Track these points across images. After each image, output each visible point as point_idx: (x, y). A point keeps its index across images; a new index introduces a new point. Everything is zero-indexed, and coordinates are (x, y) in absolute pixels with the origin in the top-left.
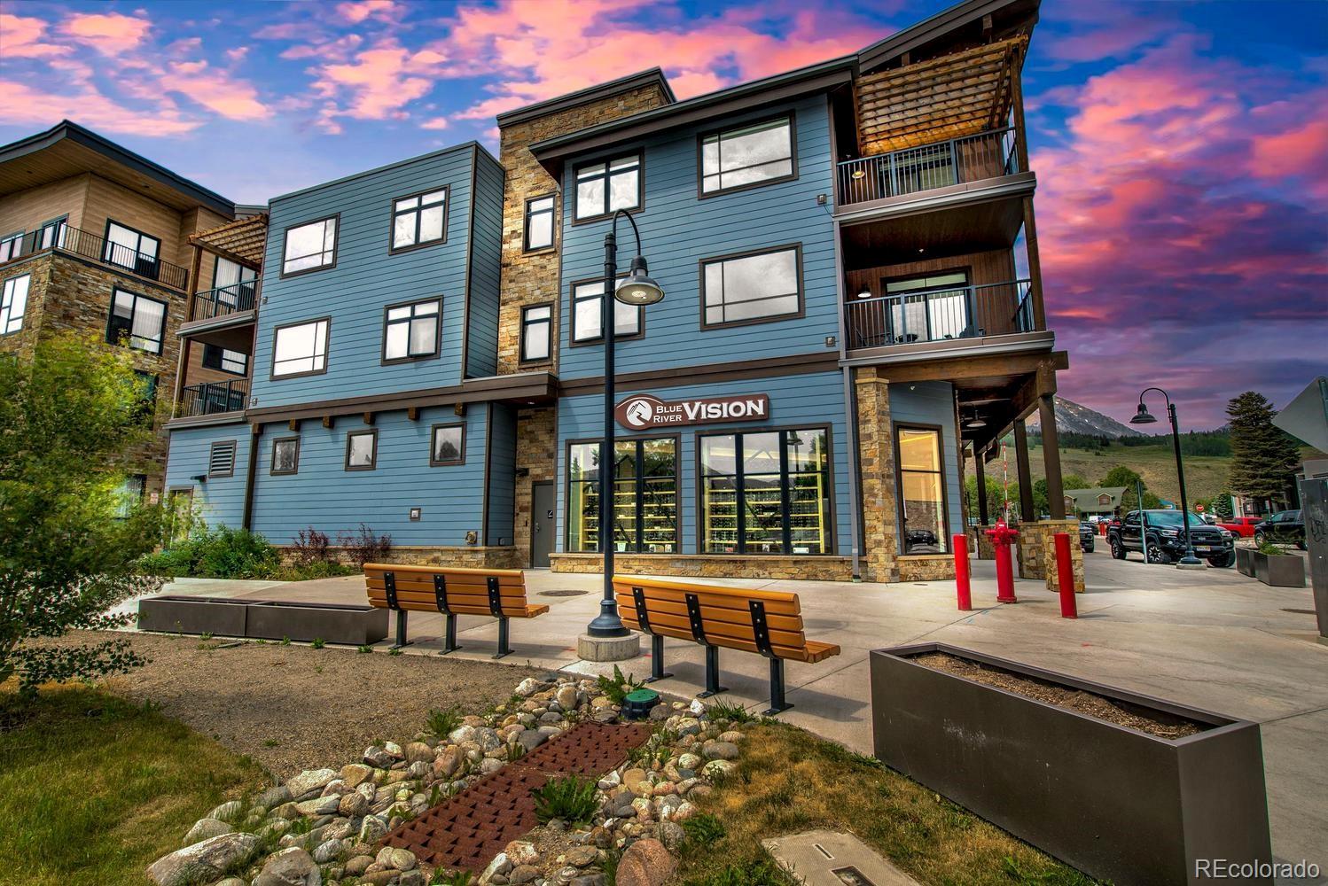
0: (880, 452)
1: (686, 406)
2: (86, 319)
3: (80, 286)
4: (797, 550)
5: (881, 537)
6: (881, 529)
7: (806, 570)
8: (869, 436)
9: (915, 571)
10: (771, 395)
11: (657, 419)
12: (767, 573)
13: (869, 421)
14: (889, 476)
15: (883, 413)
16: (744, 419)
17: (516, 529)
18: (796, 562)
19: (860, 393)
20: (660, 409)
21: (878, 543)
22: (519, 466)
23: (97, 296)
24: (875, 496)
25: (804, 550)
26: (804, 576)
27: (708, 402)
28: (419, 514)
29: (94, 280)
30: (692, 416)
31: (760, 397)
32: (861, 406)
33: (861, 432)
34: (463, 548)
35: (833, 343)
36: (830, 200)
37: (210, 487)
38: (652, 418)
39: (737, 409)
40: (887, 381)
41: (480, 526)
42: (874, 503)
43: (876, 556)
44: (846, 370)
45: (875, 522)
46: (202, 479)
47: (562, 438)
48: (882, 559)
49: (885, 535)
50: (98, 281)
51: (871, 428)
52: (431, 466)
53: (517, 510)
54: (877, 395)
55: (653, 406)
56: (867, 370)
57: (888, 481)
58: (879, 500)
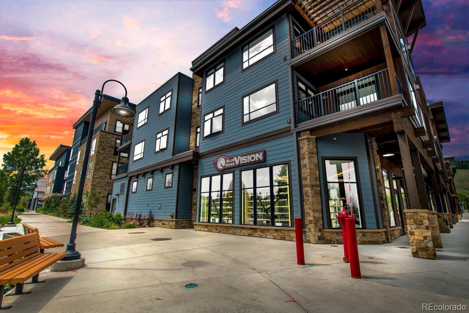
0: (310, 173)
1: (235, 158)
2: (108, 149)
3: (107, 140)
4: (277, 224)
5: (312, 218)
6: (312, 214)
7: (281, 234)
8: (305, 165)
9: (338, 238)
10: (266, 150)
11: (227, 165)
12: (264, 235)
13: (305, 158)
14: (316, 186)
15: (313, 153)
16: (255, 162)
17: (192, 212)
18: (276, 230)
19: (301, 144)
20: (228, 161)
21: (310, 222)
22: (194, 188)
23: (111, 142)
24: (308, 196)
25: (280, 224)
26: (280, 237)
27: (242, 156)
28: (161, 206)
29: (111, 137)
30: (237, 163)
31: (261, 151)
32: (301, 151)
33: (302, 164)
34: (169, 219)
35: (290, 123)
36: (288, 58)
37: (120, 198)
38: (225, 165)
39: (253, 158)
40: (315, 137)
41: (174, 211)
42: (308, 200)
43: (310, 229)
44: (295, 134)
45: (309, 211)
46: (118, 195)
47: (199, 176)
48: (312, 230)
49: (314, 217)
50: (112, 138)
51: (306, 161)
52: (165, 189)
53: (193, 204)
54: (308, 144)
55: (226, 159)
56: (304, 133)
57: (315, 188)
58: (310, 198)
